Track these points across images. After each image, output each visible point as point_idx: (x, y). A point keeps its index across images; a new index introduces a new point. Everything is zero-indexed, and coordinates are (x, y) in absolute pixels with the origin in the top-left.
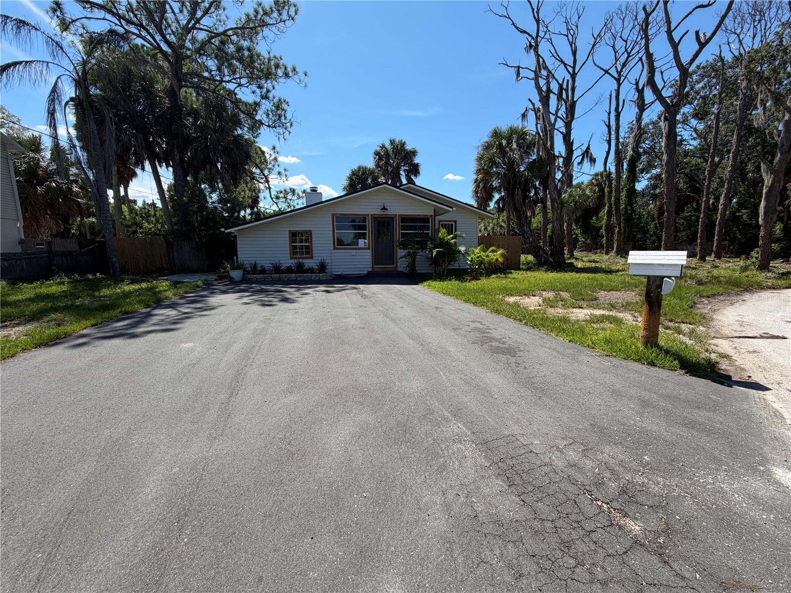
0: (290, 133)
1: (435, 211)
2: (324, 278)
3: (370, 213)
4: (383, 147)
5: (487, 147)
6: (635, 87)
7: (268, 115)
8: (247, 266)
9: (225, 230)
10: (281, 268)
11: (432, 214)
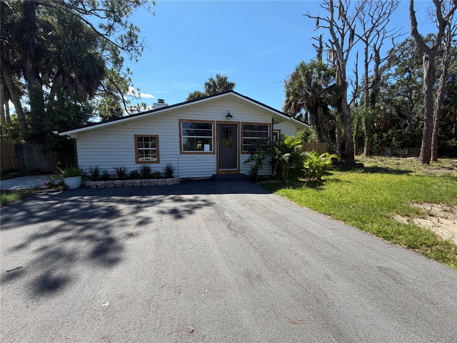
0: (141, 55)
1: (273, 119)
2: (170, 184)
3: (215, 120)
4: (211, 80)
5: (295, 77)
6: (373, 48)
7: (122, 41)
9: (59, 132)
10: (126, 173)
11: (271, 122)
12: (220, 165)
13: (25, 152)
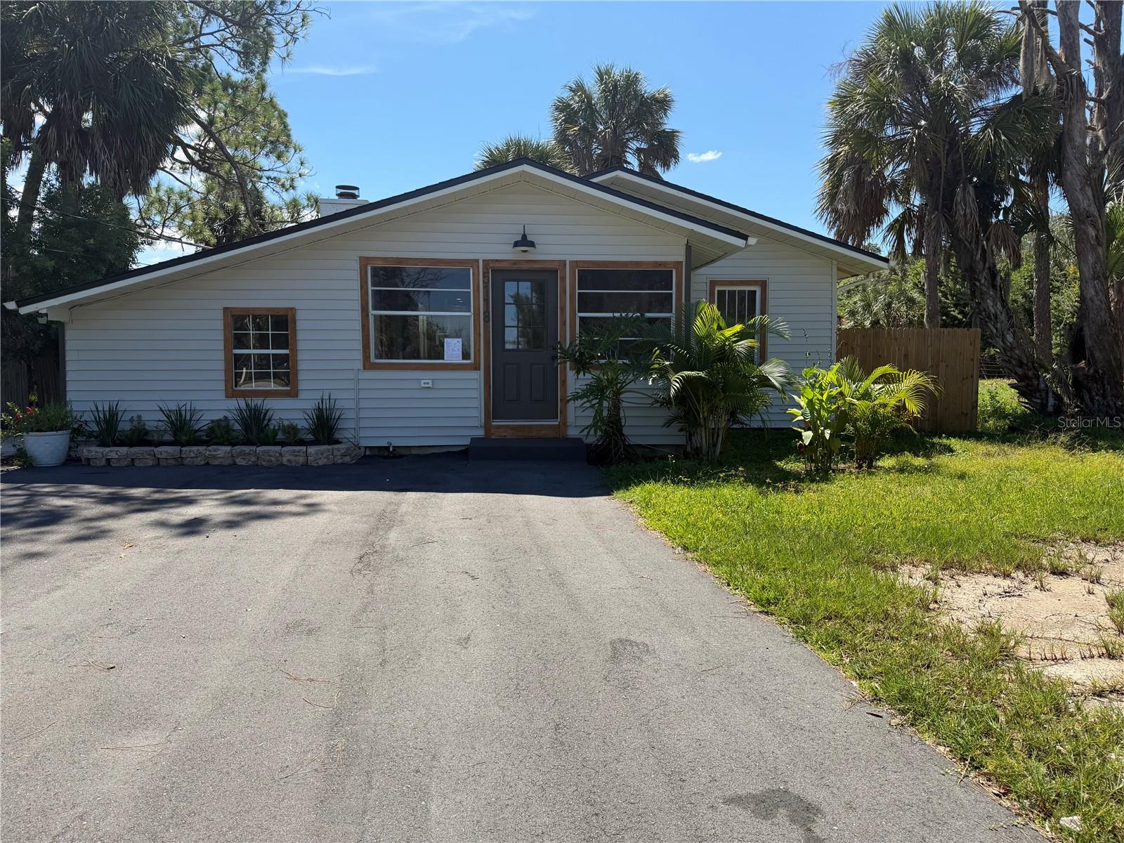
1: (688, 247)
2: (321, 463)
3: (481, 257)
4: (579, 88)
5: (867, 65)
8: (86, 418)
9: (20, 305)
11: (682, 258)
12: (496, 406)
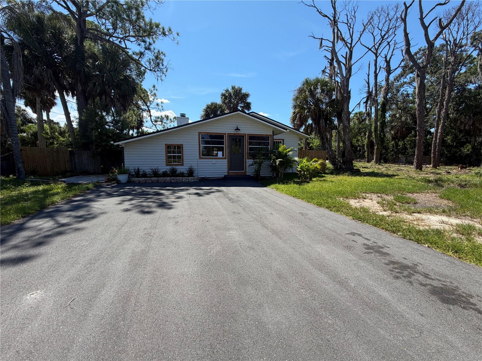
0: (166, 75)
1: (273, 131)
3: (227, 133)
4: (227, 91)
5: (301, 91)
6: (384, 59)
7: (150, 63)
8: (132, 171)
9: (114, 142)
10: (159, 173)
11: (272, 134)
12: (230, 167)
13: (76, 157)
